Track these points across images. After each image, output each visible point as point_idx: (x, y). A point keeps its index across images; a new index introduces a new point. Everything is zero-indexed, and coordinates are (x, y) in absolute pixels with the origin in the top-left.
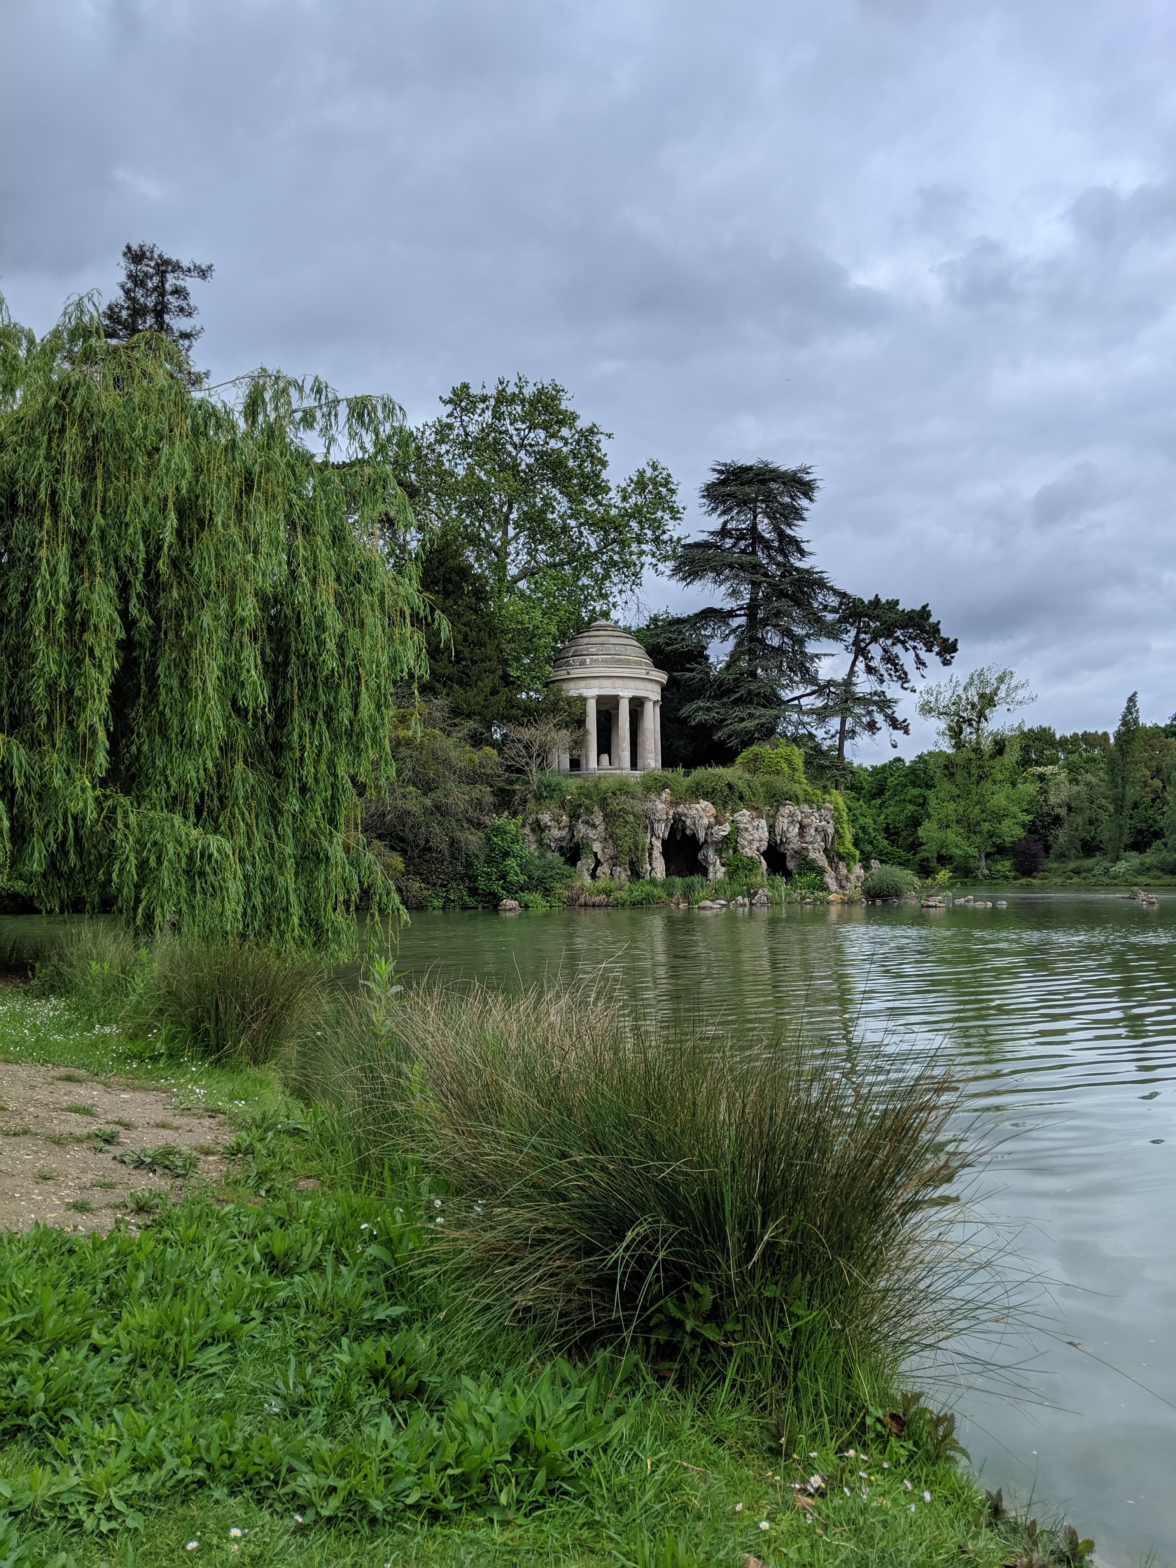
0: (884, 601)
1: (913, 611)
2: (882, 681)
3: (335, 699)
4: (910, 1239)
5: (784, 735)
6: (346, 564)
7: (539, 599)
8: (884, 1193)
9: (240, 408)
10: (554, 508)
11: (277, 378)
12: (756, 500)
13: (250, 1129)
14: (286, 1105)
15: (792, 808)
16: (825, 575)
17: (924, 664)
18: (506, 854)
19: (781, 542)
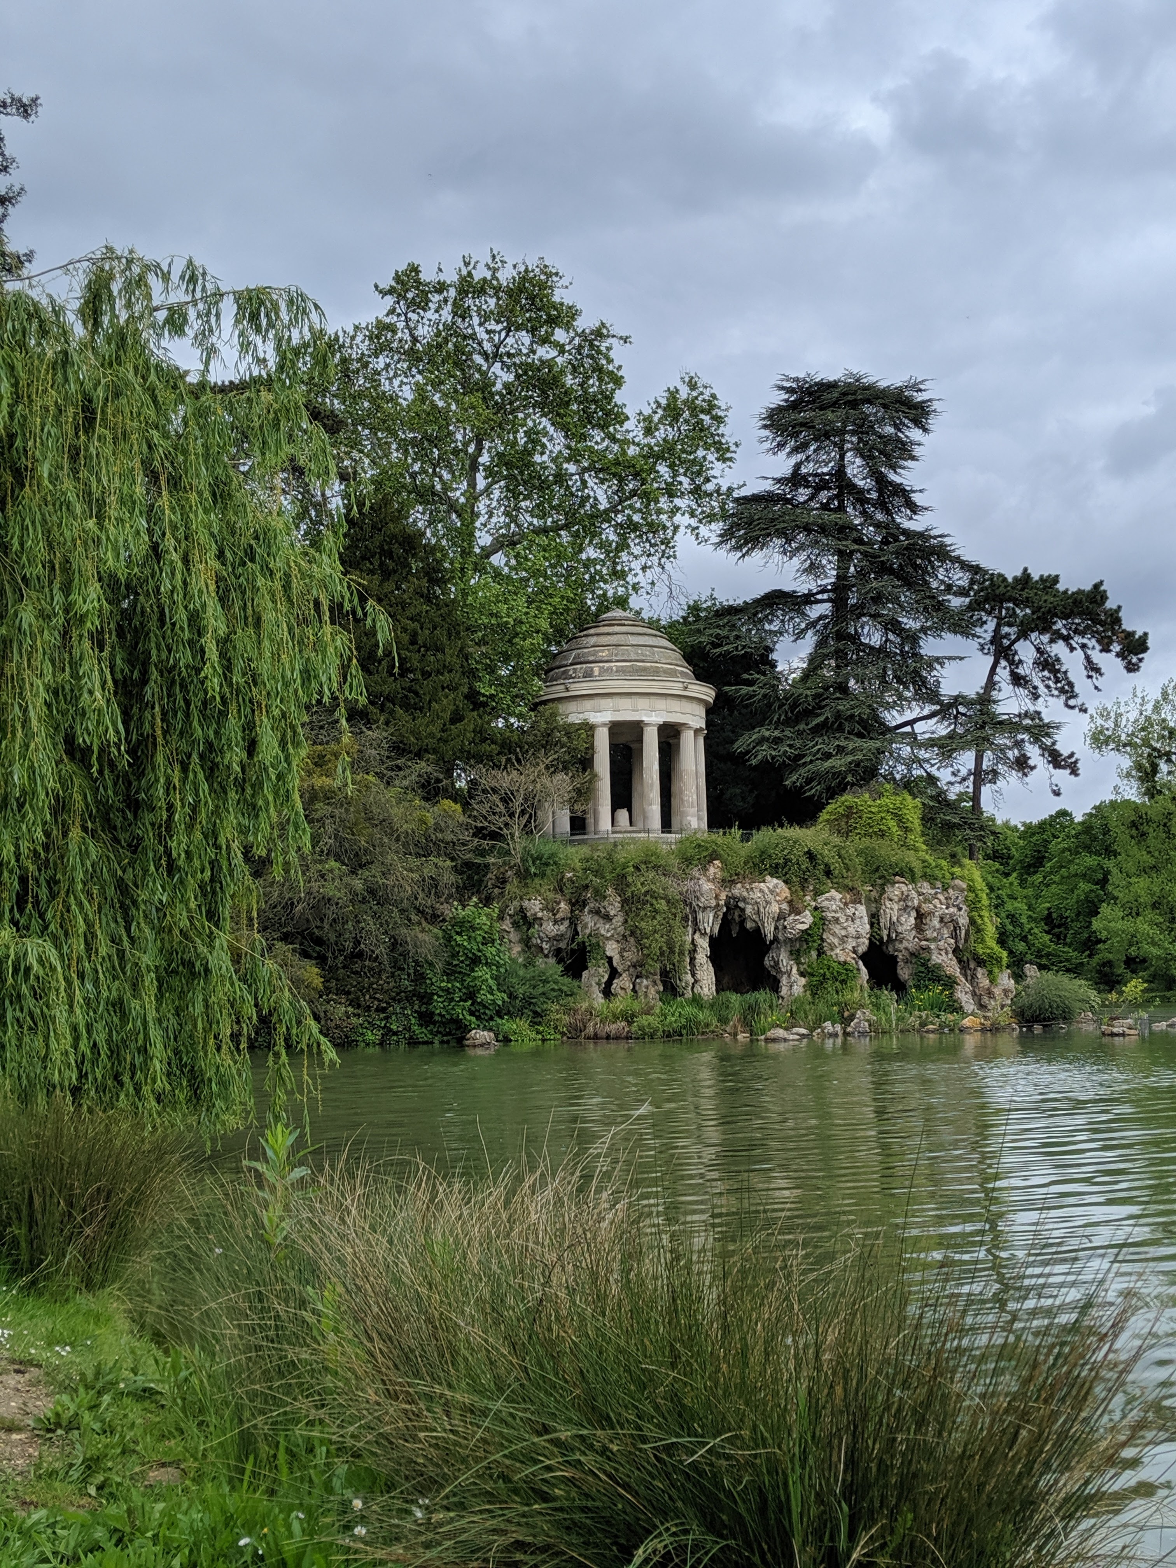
0: (1036, 577)
1: (1080, 592)
2: (1036, 697)
3: (216, 733)
4: (1079, 1555)
5: (890, 778)
6: (233, 533)
7: (522, 579)
8: (1037, 1482)
9: (76, 305)
10: (544, 446)
11: (130, 262)
12: (842, 432)
13: (76, 1391)
14: (133, 1352)
15: (904, 888)
16: (948, 541)
17: (1098, 670)
18: (475, 961)
19: (880, 491)
